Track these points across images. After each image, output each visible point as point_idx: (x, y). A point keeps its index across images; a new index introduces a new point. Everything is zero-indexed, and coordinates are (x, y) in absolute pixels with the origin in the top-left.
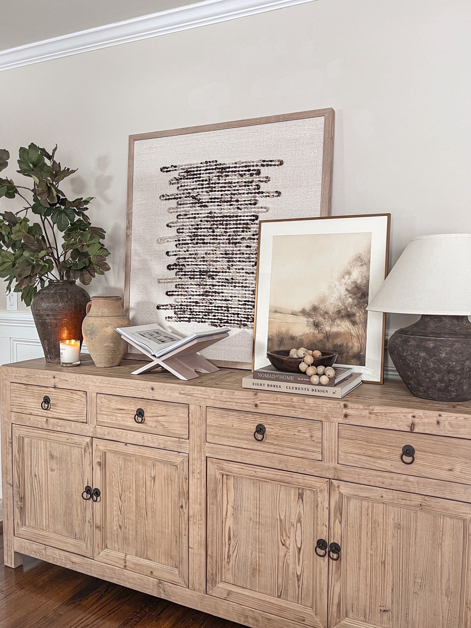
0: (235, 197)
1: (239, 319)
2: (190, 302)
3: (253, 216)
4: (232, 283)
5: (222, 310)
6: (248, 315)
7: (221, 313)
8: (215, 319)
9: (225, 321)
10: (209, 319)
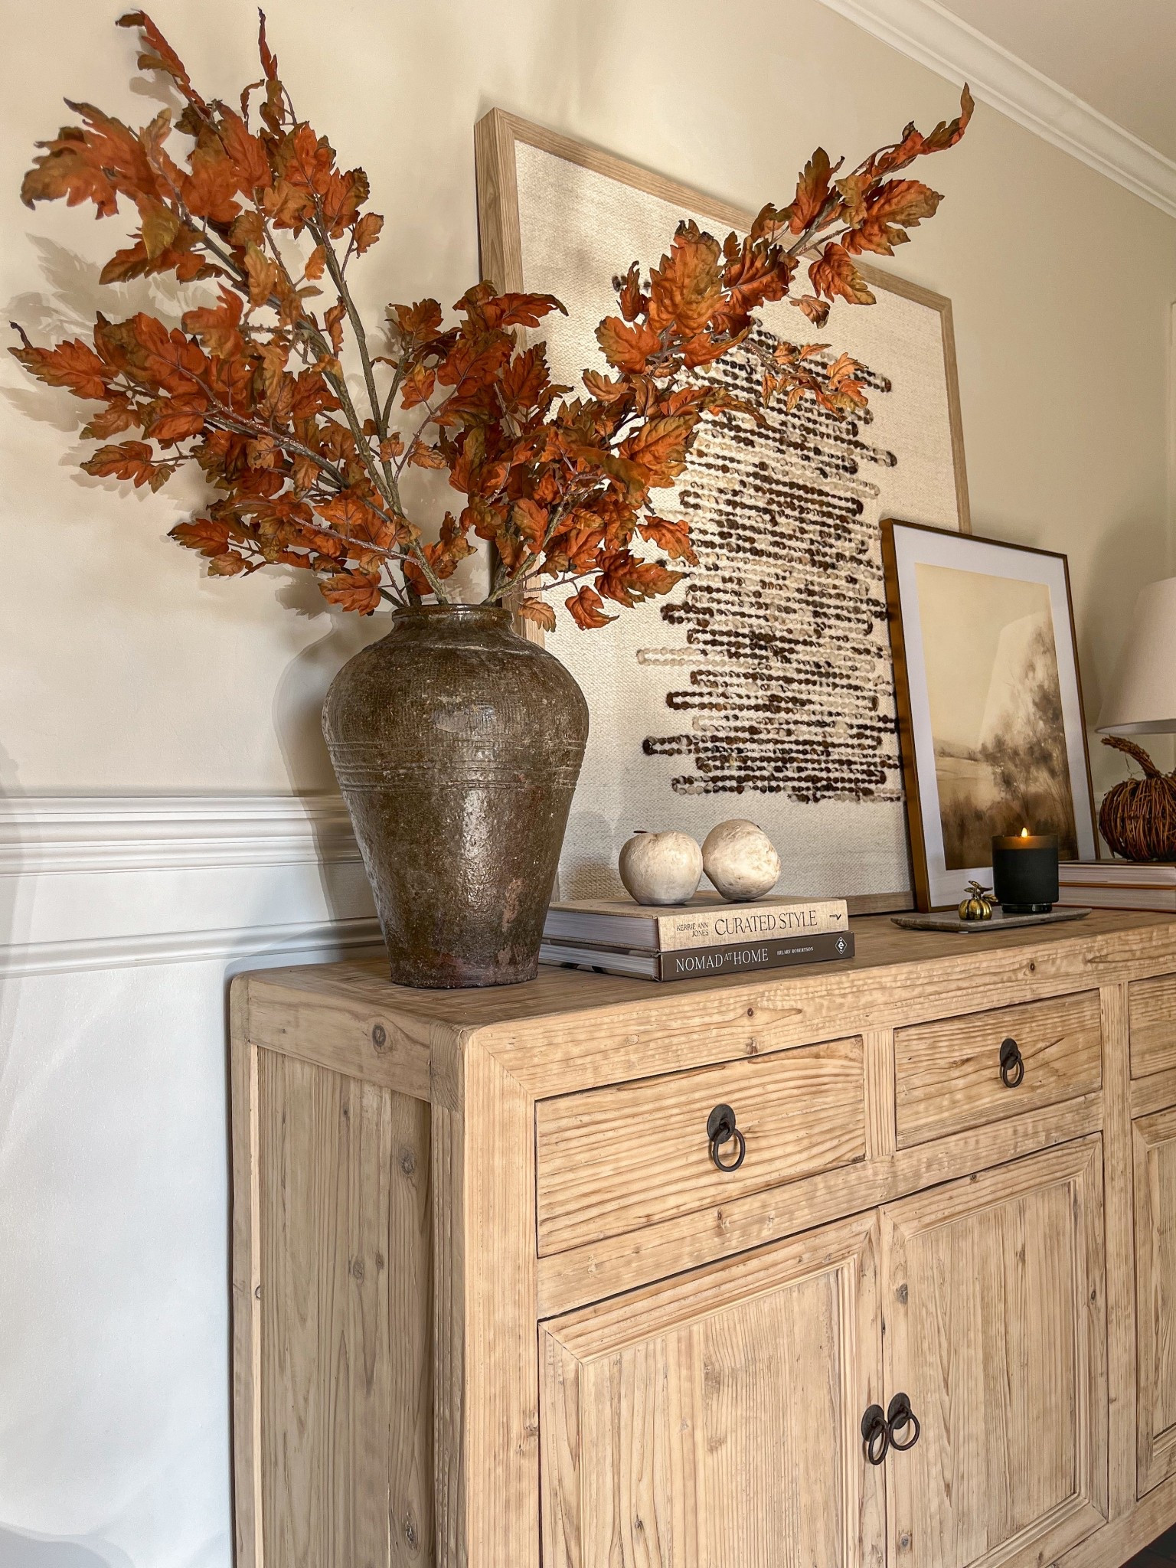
0: (812, 441)
1: (852, 776)
2: (736, 729)
3: (853, 501)
4: (827, 675)
5: (814, 751)
6: (869, 764)
7: (813, 761)
8: (800, 779)
9: (824, 783)
10: (787, 779)
